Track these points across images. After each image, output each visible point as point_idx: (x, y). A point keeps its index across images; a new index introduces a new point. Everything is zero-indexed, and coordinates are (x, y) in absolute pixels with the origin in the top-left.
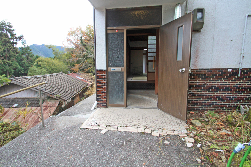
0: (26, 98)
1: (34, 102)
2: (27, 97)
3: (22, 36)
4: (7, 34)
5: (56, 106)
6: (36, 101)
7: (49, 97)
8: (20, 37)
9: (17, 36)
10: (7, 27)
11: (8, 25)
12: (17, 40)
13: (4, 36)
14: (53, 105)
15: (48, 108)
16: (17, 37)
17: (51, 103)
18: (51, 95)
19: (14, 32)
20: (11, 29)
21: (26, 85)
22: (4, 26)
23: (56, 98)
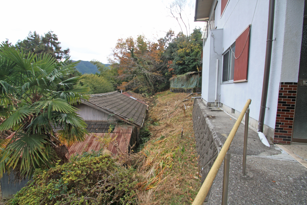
0: (93, 121)
1: (102, 126)
2: (93, 119)
3: (68, 50)
4: (52, 47)
5: (130, 133)
6: (106, 125)
7: (119, 122)
8: (66, 50)
9: (62, 49)
10: (52, 39)
11: (54, 37)
12: (62, 54)
13: (49, 49)
14: (127, 132)
15: (121, 135)
16: (63, 51)
17: (124, 128)
18: (123, 118)
19: (60, 45)
20: (56, 41)
21: (95, 105)
22: (49, 39)
23: (128, 123)
